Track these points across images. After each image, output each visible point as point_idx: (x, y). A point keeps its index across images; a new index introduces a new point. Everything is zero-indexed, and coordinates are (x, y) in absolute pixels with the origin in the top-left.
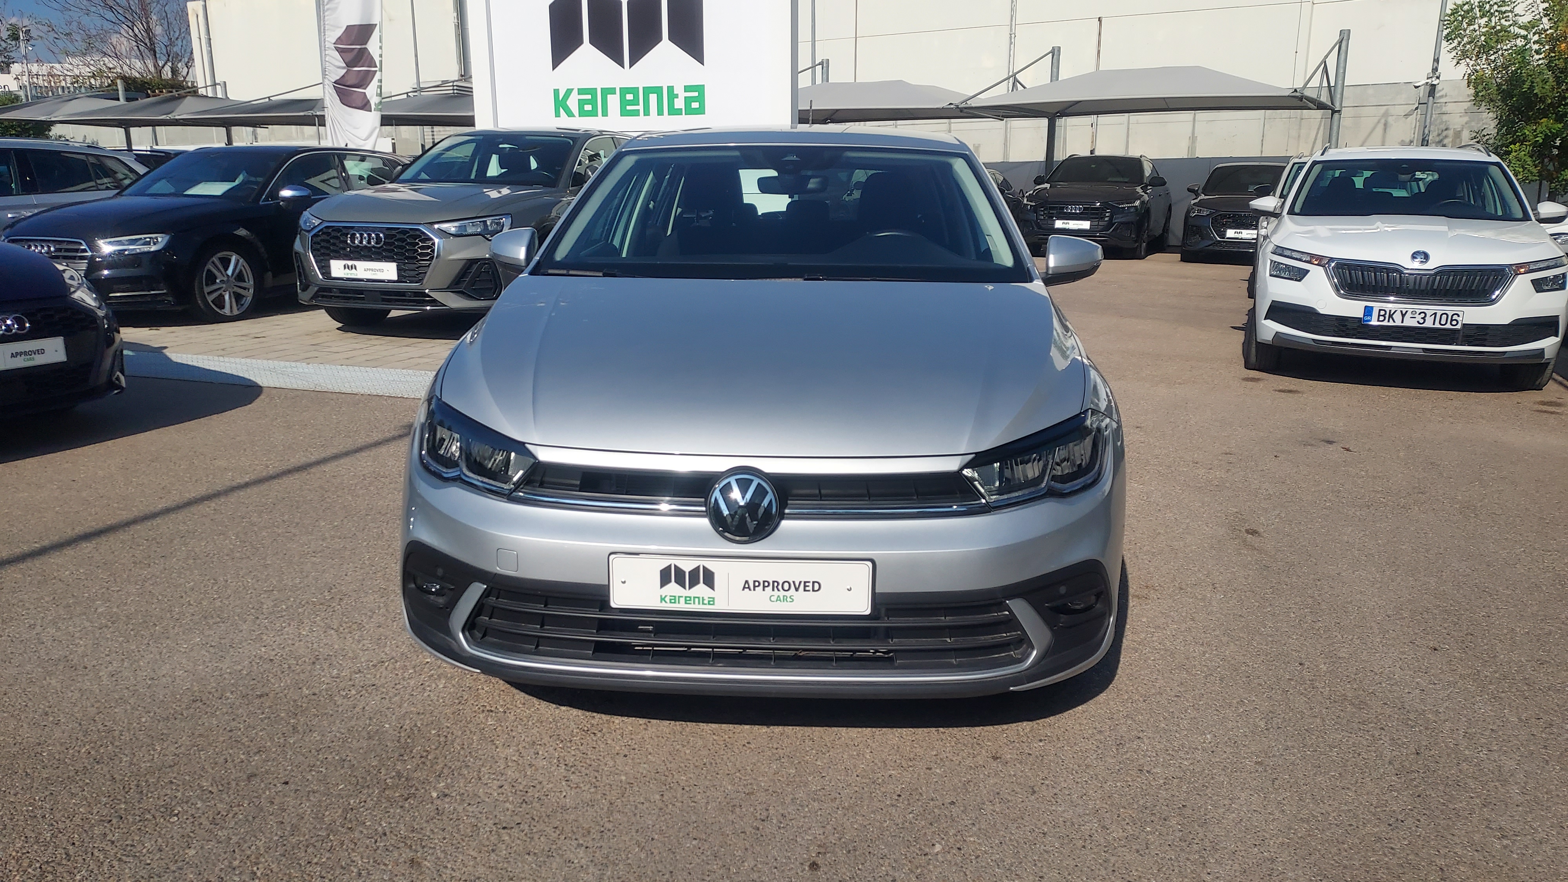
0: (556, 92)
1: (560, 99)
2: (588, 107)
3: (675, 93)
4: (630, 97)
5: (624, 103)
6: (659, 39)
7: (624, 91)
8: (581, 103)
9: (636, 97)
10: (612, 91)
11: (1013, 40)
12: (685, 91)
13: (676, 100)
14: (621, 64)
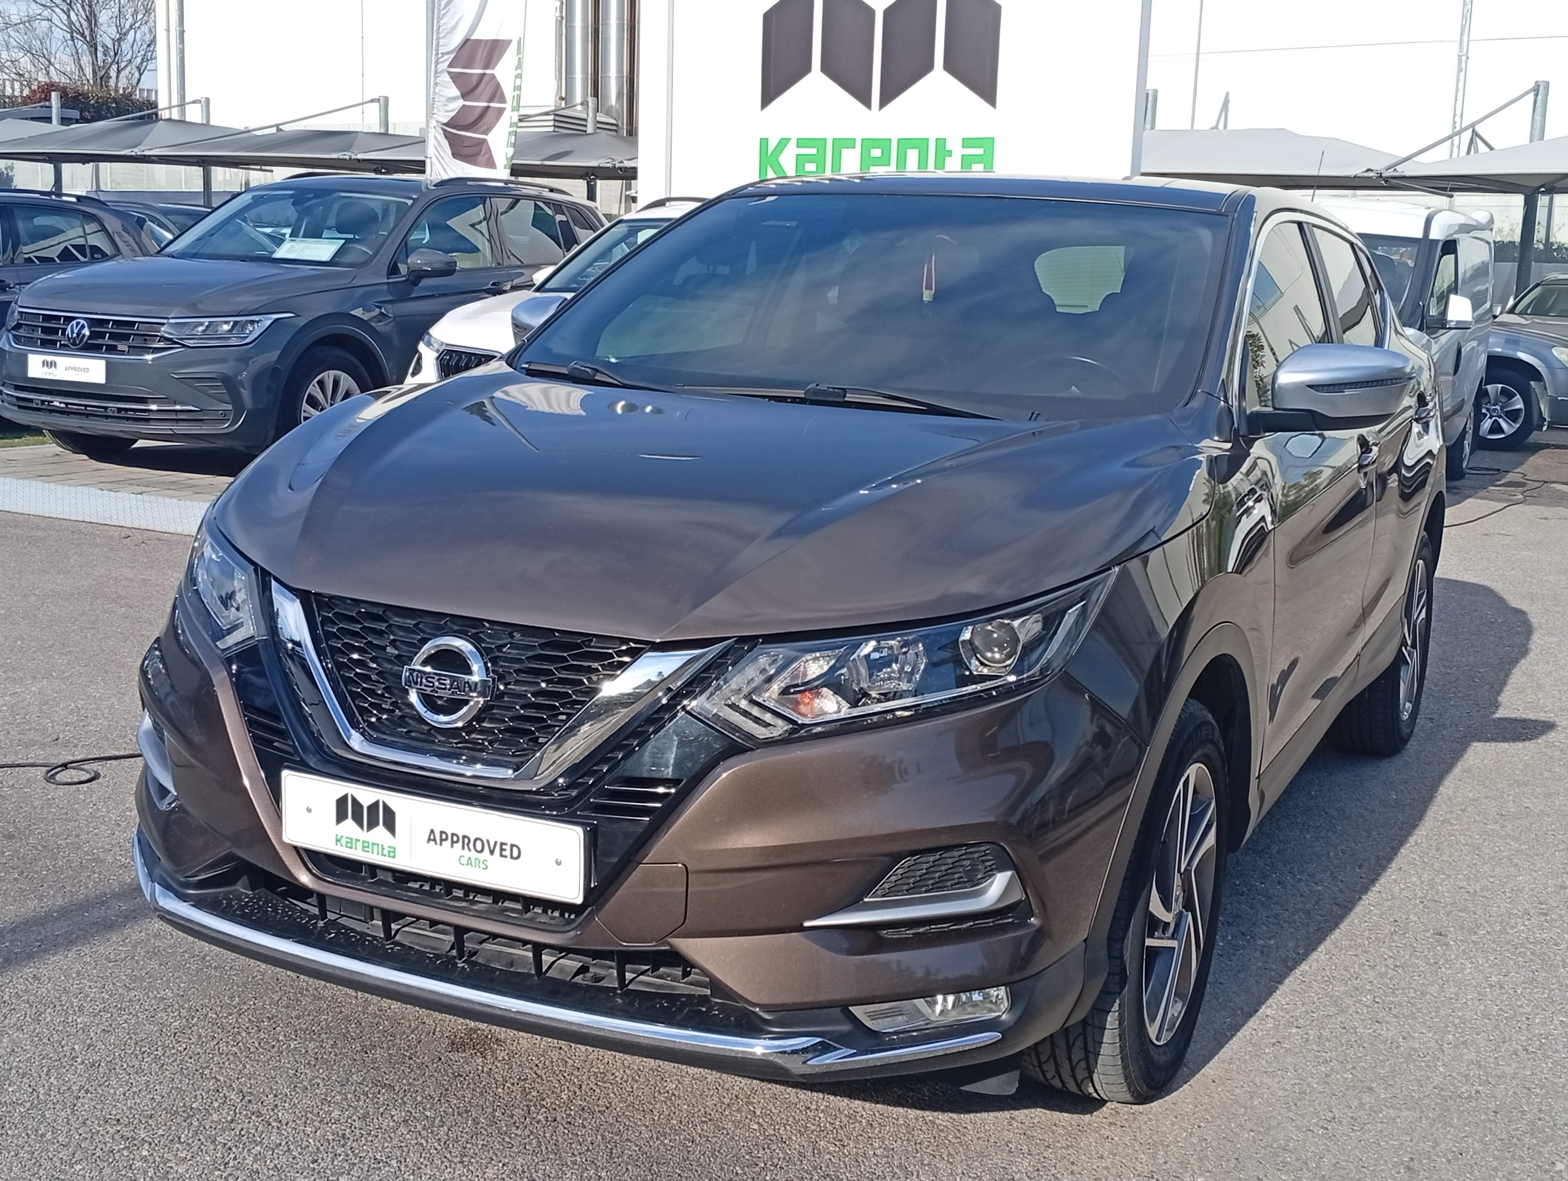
0: (764, 142)
1: (770, 152)
2: (810, 167)
3: (948, 148)
4: (876, 153)
5: (866, 160)
6: (929, 67)
7: (868, 144)
8: (800, 160)
9: (886, 153)
10: (850, 143)
11: (1463, 66)
12: (963, 147)
13: (947, 159)
14: (867, 103)
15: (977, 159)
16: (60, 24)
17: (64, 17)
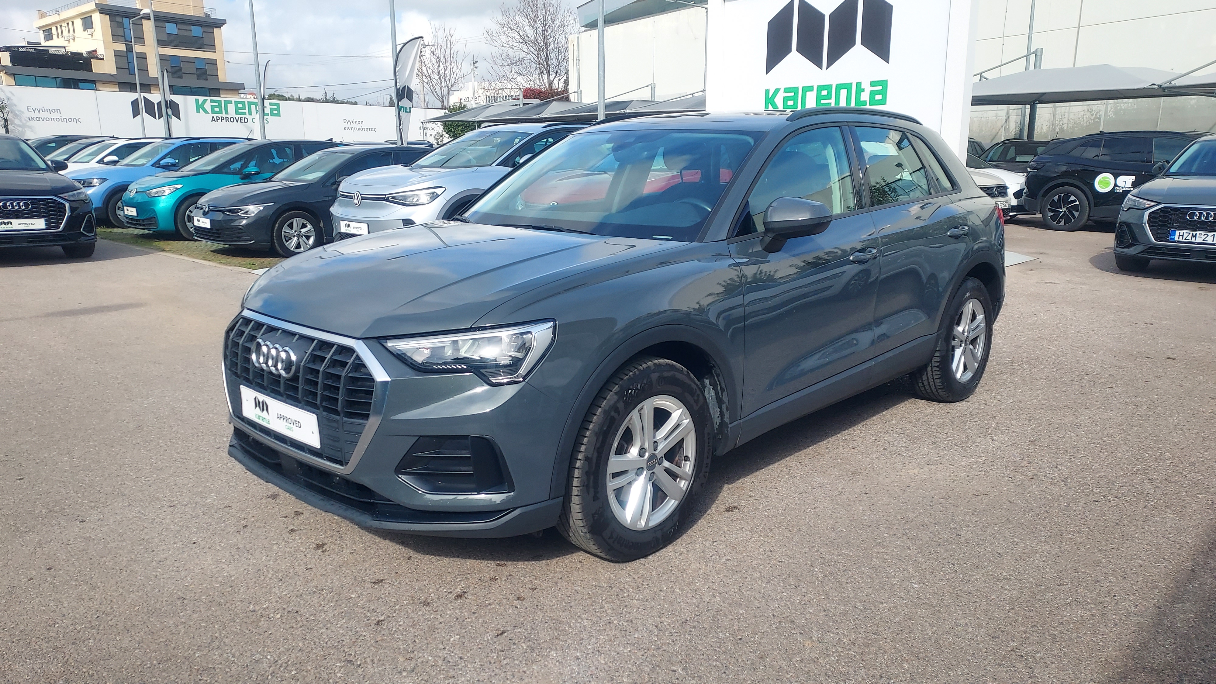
0: (767, 91)
1: (770, 97)
2: (791, 104)
3: (862, 88)
4: (824, 93)
5: (819, 97)
6: (852, 43)
7: (820, 88)
8: (786, 99)
9: (830, 93)
10: (810, 89)
12: (871, 86)
13: (862, 93)
14: (820, 66)
15: (878, 92)
16: (534, 61)
17: (536, 58)
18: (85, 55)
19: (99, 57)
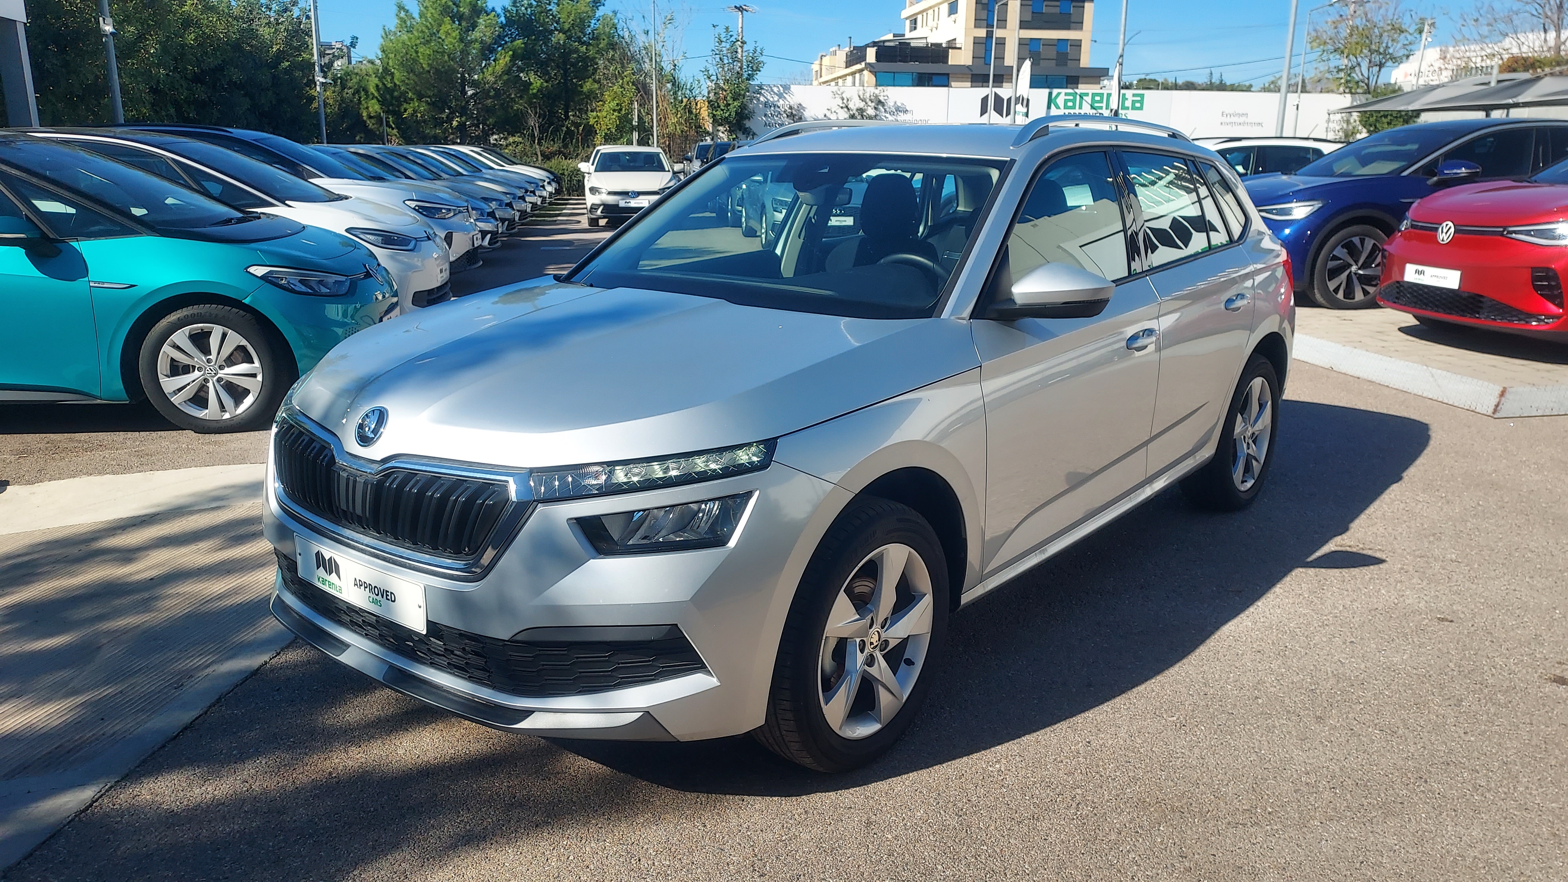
18: (944, 45)
19: (958, 46)
